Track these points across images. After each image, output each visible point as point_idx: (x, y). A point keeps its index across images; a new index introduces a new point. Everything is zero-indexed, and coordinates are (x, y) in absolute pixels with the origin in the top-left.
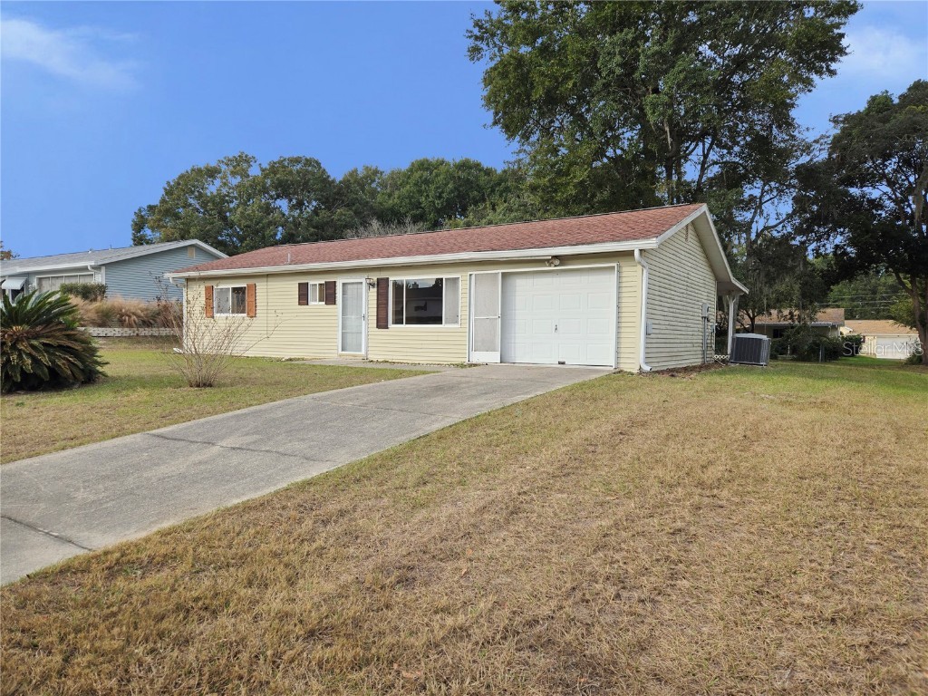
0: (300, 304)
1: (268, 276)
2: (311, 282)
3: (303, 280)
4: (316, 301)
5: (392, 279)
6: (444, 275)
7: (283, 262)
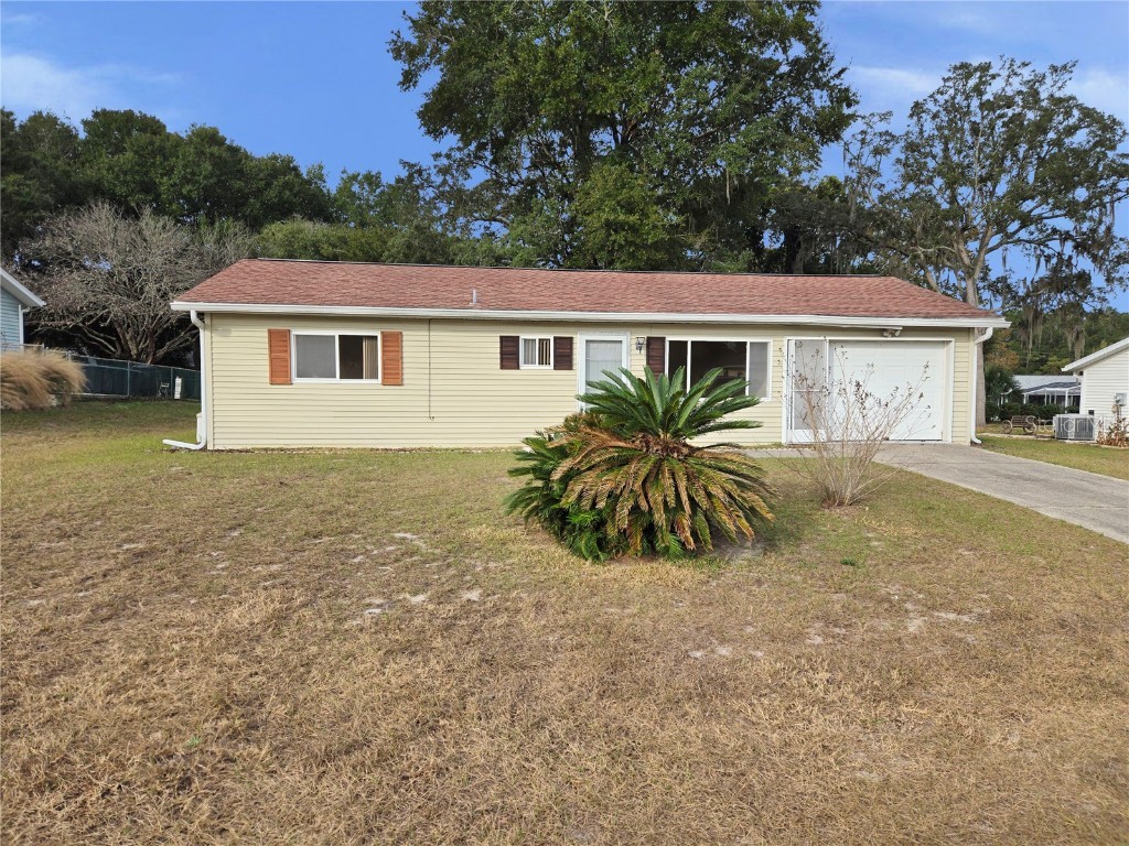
0: (502, 367)
1: (430, 322)
2: (524, 336)
3: (510, 332)
4: (533, 362)
5: (669, 338)
6: (748, 339)
7: (464, 304)
